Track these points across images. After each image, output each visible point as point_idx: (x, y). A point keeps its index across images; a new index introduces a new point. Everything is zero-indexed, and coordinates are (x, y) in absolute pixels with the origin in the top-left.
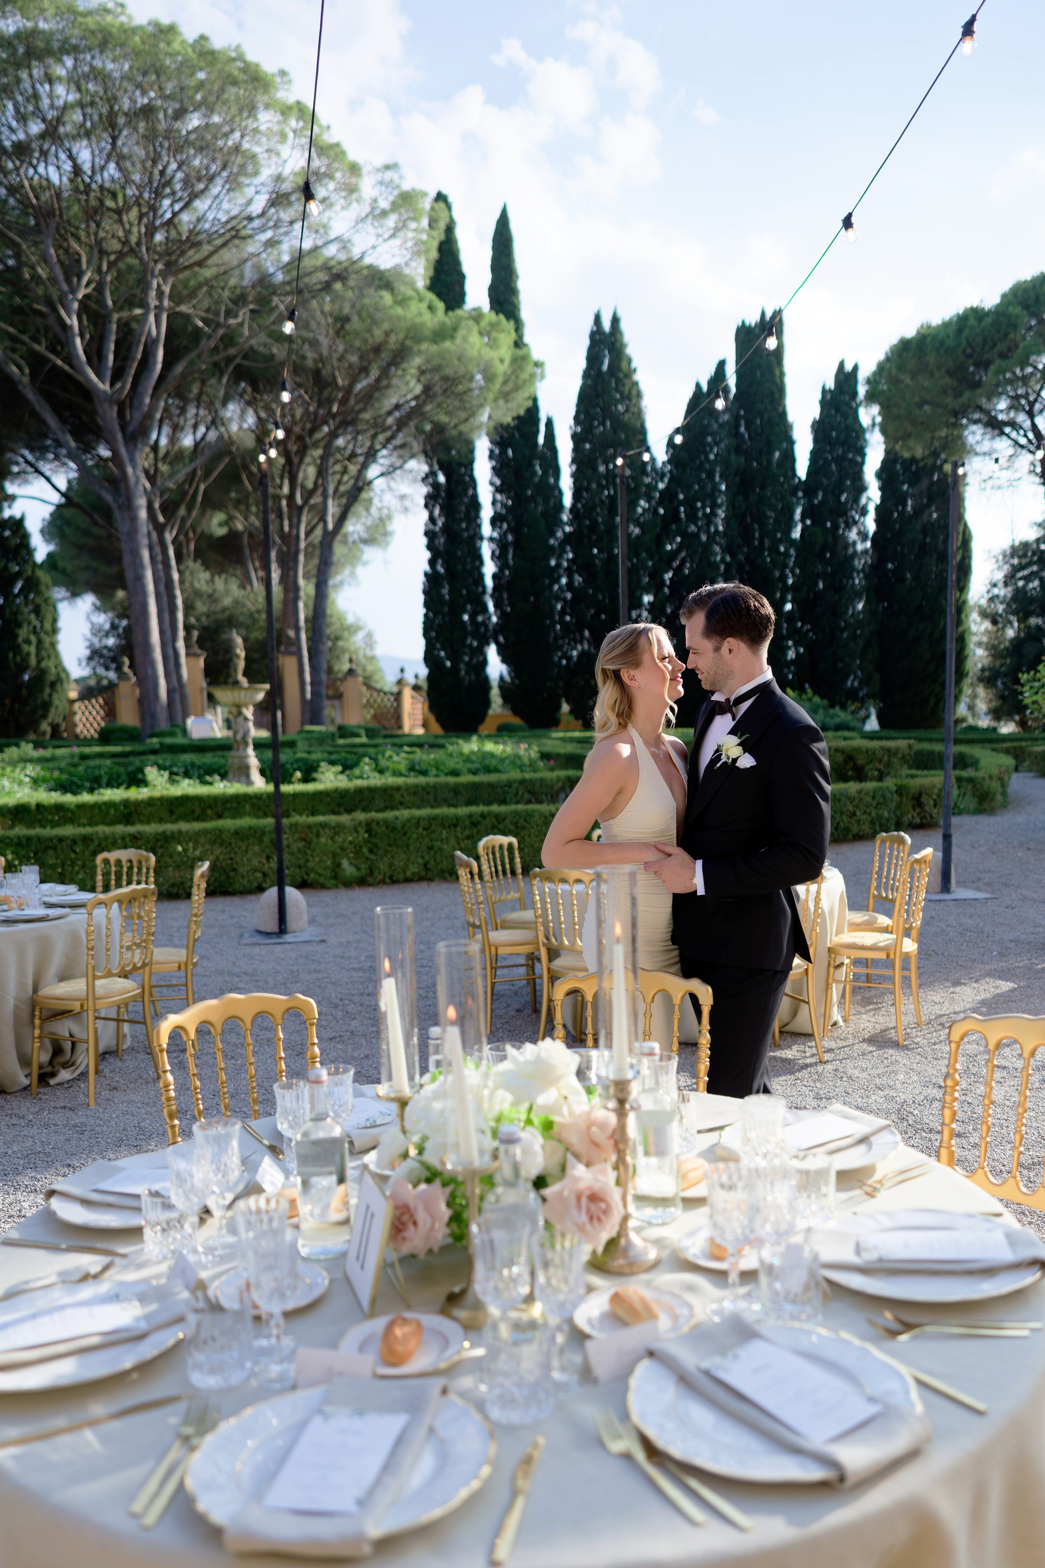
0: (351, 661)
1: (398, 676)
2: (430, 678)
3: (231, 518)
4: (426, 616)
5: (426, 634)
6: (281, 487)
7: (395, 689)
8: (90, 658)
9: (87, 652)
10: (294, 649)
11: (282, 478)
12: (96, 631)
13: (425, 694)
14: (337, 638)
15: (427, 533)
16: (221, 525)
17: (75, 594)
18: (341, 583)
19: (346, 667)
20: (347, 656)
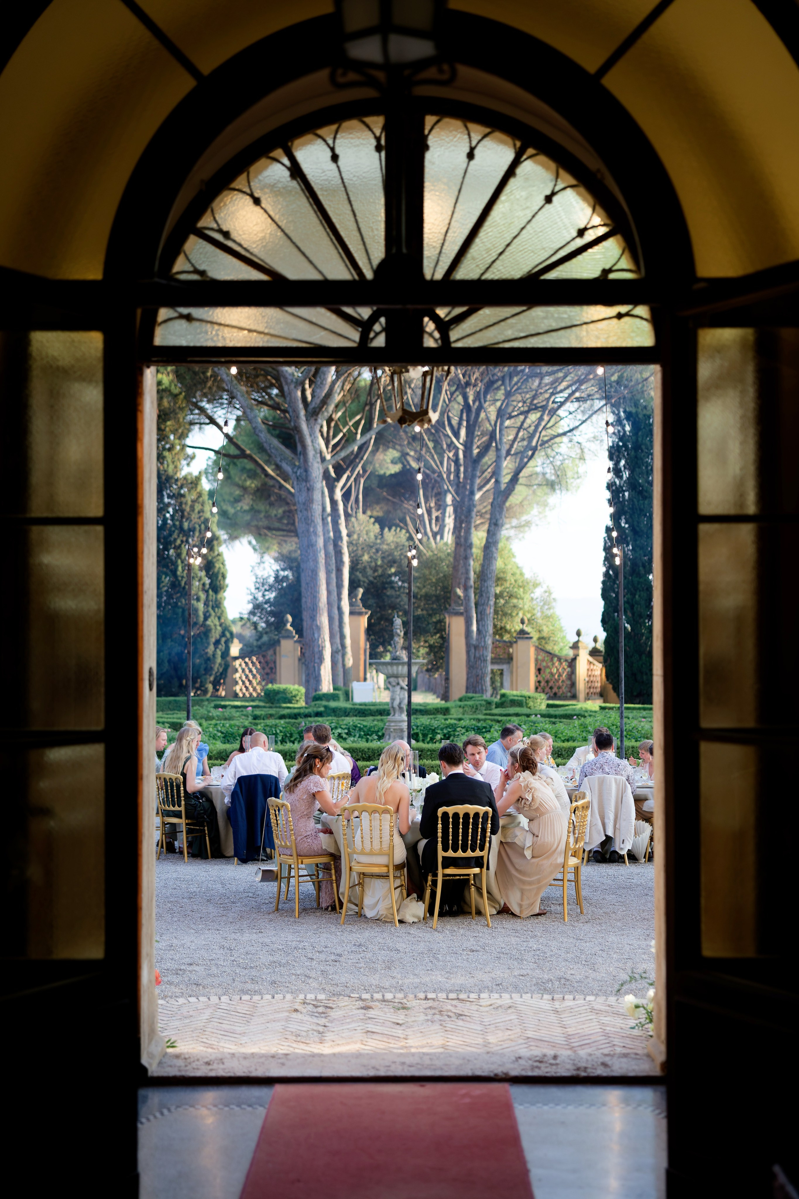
0: (522, 622)
1: (576, 638)
2: (607, 642)
3: (404, 455)
4: (606, 574)
5: (605, 595)
6: (457, 435)
7: (571, 653)
8: (252, 613)
9: (250, 606)
10: (462, 609)
11: (460, 424)
12: (261, 584)
13: (601, 659)
14: (511, 596)
15: (610, 486)
16: (393, 462)
17: (233, 538)
18: (528, 524)
19: (518, 627)
20: (521, 615)
